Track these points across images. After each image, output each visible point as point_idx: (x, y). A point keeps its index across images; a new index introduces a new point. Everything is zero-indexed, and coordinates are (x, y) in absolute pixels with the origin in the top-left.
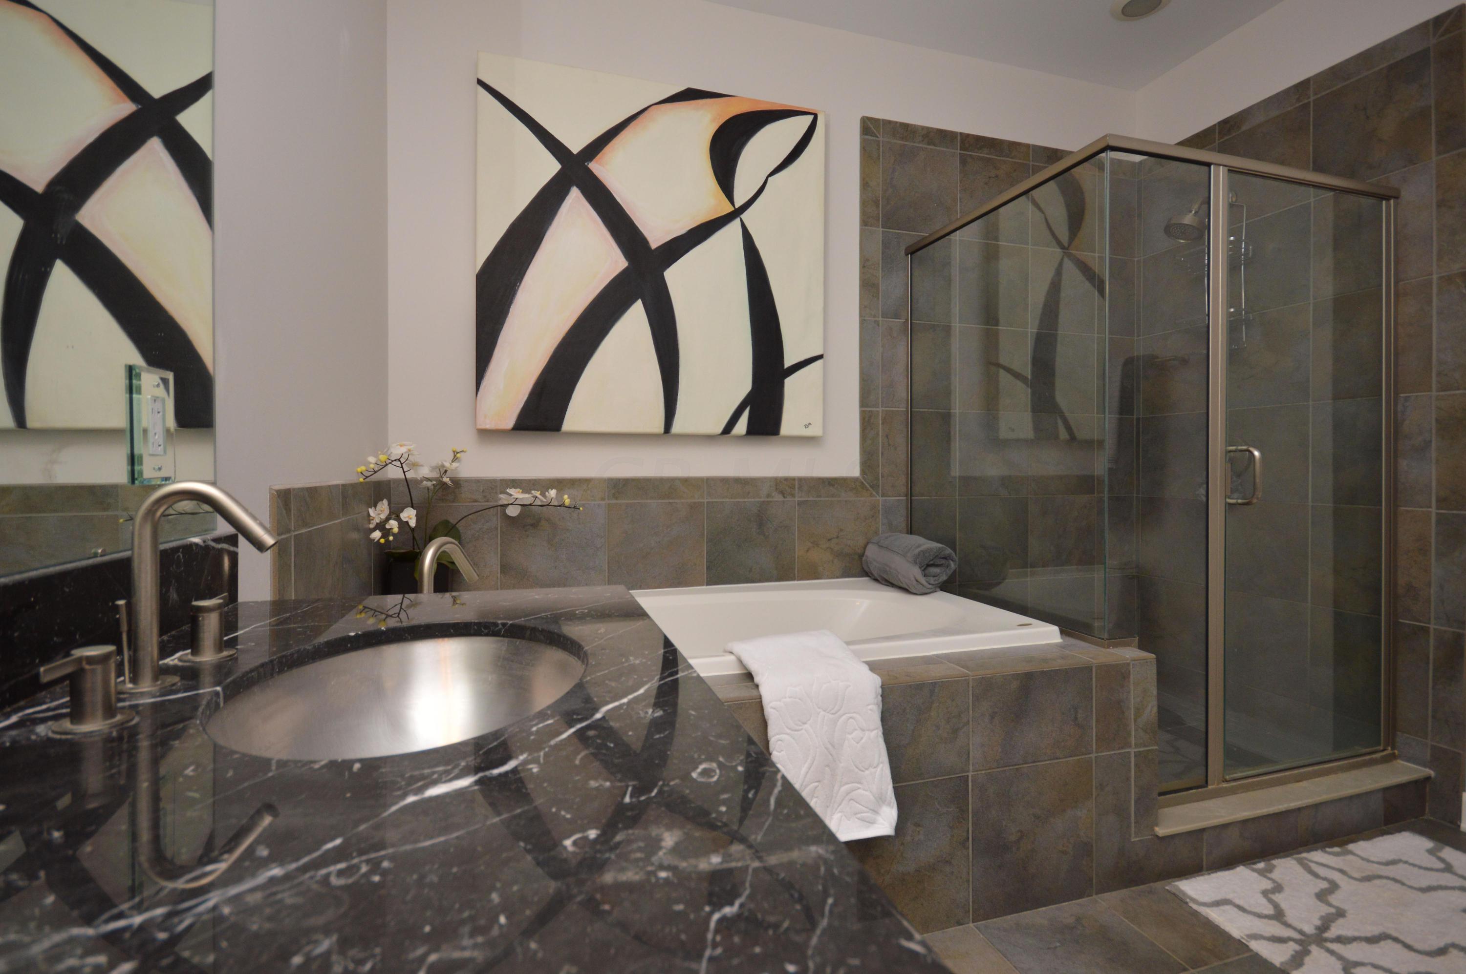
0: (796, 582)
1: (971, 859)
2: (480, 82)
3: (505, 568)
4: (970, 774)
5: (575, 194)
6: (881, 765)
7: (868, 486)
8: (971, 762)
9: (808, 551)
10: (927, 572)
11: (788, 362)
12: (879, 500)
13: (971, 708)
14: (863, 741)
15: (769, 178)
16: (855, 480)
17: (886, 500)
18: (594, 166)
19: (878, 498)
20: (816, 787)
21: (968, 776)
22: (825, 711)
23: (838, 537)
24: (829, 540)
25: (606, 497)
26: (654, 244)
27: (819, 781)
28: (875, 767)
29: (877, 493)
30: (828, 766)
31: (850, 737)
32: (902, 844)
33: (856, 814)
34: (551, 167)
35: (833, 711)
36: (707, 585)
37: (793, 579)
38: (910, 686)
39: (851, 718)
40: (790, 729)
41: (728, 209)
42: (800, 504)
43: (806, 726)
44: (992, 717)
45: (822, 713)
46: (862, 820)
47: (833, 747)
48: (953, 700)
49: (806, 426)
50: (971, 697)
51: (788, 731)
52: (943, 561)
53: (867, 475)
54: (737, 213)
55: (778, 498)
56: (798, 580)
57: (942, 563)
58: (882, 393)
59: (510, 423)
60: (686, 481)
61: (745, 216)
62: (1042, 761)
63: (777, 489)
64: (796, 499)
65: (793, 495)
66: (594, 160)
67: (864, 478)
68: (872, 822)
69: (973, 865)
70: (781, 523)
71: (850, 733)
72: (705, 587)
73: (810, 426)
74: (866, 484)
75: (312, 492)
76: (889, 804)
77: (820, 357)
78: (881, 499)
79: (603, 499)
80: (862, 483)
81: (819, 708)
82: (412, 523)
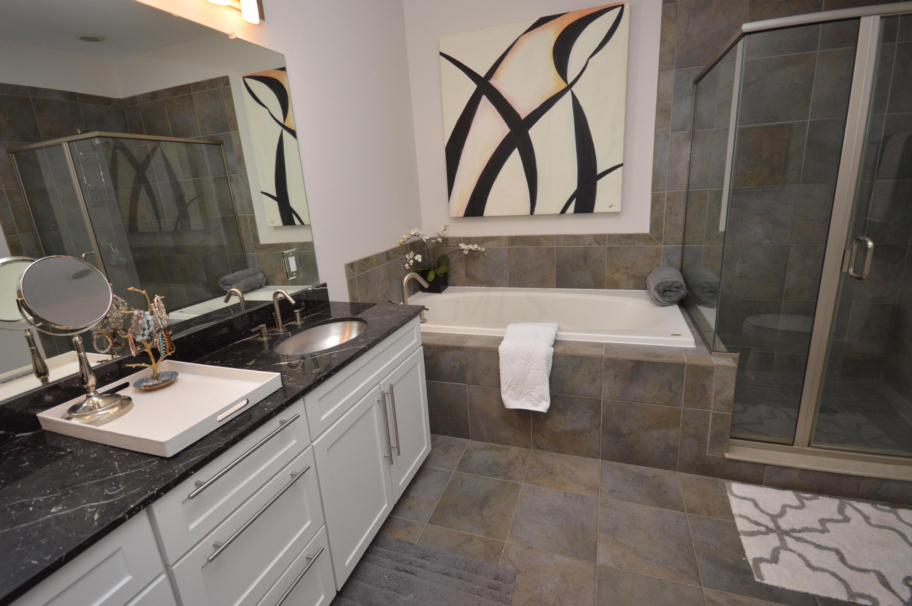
0: (605, 290)
1: (601, 434)
2: (442, 54)
4: (602, 399)
5: (484, 99)
6: (544, 385)
7: (654, 239)
8: (602, 394)
9: (612, 274)
10: (665, 294)
11: (599, 171)
12: (661, 247)
13: (603, 371)
14: (536, 374)
15: (590, 60)
16: (645, 235)
17: (666, 247)
18: (492, 82)
19: (661, 245)
20: (515, 387)
21: (601, 400)
22: (522, 359)
23: (632, 267)
24: (626, 269)
25: (507, 245)
26: (523, 117)
27: (516, 385)
28: (541, 385)
29: (661, 243)
30: (521, 380)
31: (531, 371)
32: (565, 418)
33: (531, 401)
34: (472, 87)
35: (526, 360)
36: (556, 288)
37: (604, 288)
38: (570, 356)
39: (533, 364)
40: (507, 363)
41: (564, 85)
42: (608, 248)
43: (514, 363)
44: (616, 377)
45: (521, 360)
46: (533, 403)
47: (524, 373)
48: (593, 366)
49: (610, 207)
50: (603, 366)
51: (506, 364)
52: (676, 289)
53: (653, 232)
54: (569, 87)
55: (596, 245)
56: (606, 289)
57: (674, 290)
58: (668, 181)
59: (462, 213)
60: (545, 237)
61: (574, 88)
62: (646, 403)
63: (595, 241)
64: (607, 246)
65: (604, 244)
66: (492, 78)
67: (651, 234)
68: (536, 405)
69: (602, 437)
70: (597, 258)
71: (532, 370)
72: (555, 289)
73: (613, 207)
74: (653, 238)
75: (366, 260)
76: (546, 401)
77: (622, 165)
78: (663, 246)
79: (506, 246)
80: (650, 237)
81: (520, 357)
82: (420, 260)
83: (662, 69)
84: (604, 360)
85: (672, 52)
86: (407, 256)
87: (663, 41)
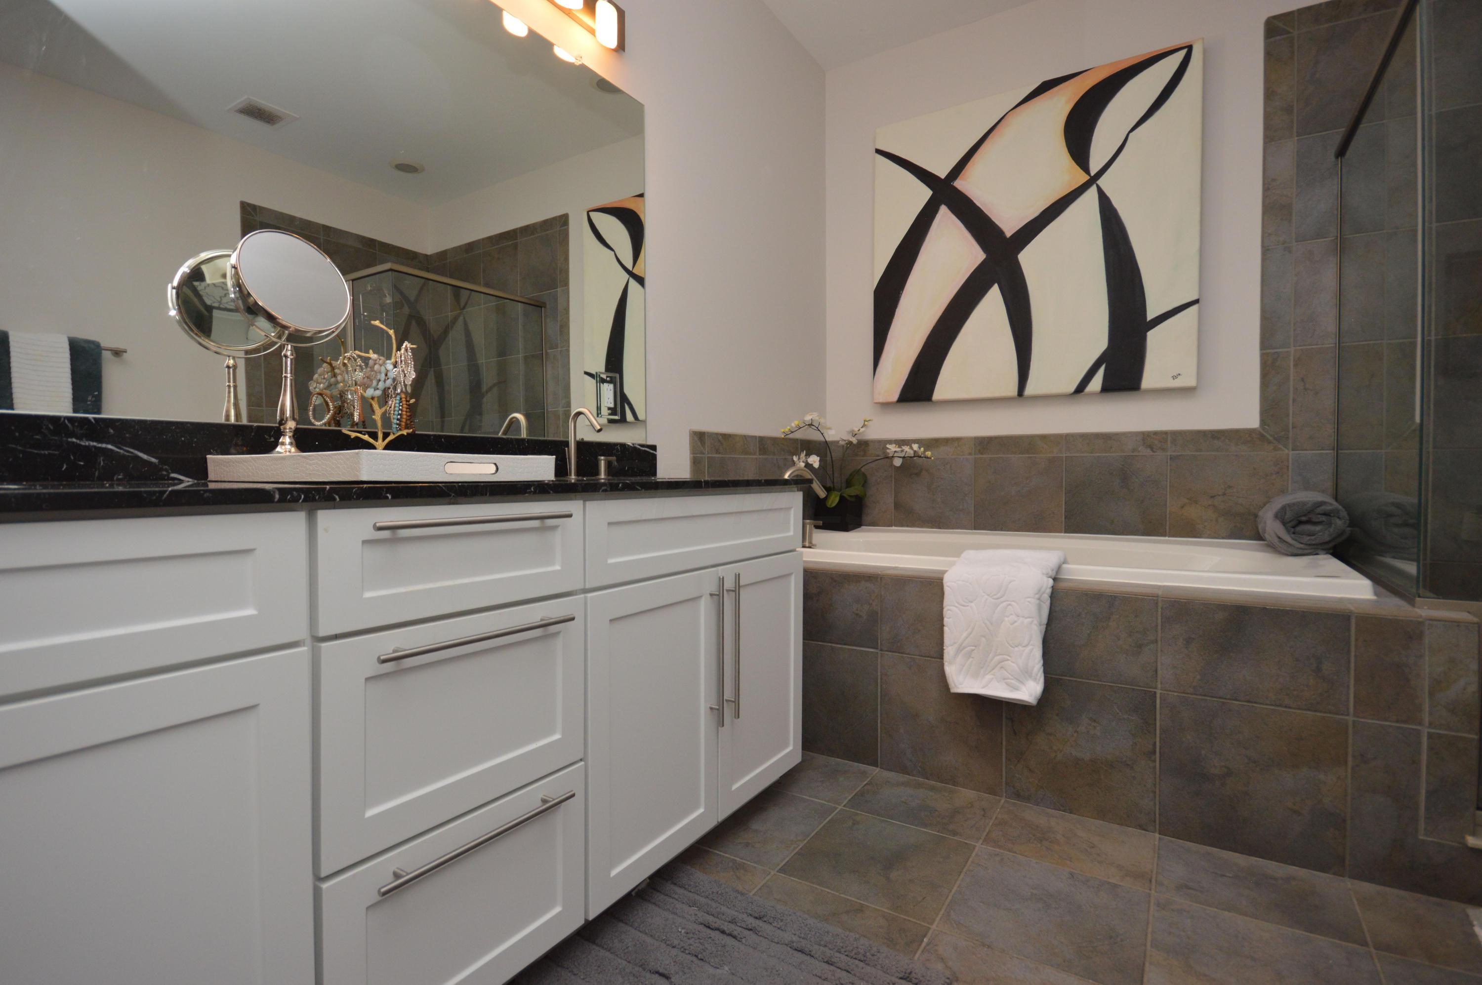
0: (1167, 538)
1: (1158, 773)
2: (879, 152)
3: (897, 506)
4: (1158, 692)
5: (944, 210)
6: (1030, 647)
7: (1271, 438)
8: (1159, 680)
9: (1182, 507)
10: (1300, 528)
11: (1151, 315)
12: (1288, 455)
13: (1159, 627)
14: (1016, 624)
15: (1131, 134)
16: (1250, 432)
17: (1299, 454)
18: (959, 184)
19: (1287, 451)
20: (973, 650)
21: (1155, 693)
22: (988, 595)
23: (1224, 494)
24: (1212, 497)
25: (973, 453)
26: (1008, 234)
27: (976, 646)
28: (1024, 647)
29: (1286, 446)
30: (984, 637)
31: (1006, 619)
32: (1076, 732)
33: (1004, 679)
34: (925, 193)
35: (995, 597)
36: (1065, 532)
37: (1165, 536)
38: (1086, 595)
39: (1010, 605)
40: (958, 603)
41: (1083, 178)
42: (1172, 458)
43: (973, 604)
44: (1188, 641)
45: (986, 597)
46: (1007, 684)
47: (992, 624)
48: (1136, 616)
49: (1174, 377)
50: (1159, 618)
51: (957, 605)
52: (1324, 518)
53: (1268, 426)
54: (1093, 180)
55: (1148, 452)
56: (1169, 537)
57: (1321, 520)
58: (1295, 330)
59: (895, 397)
60: (1044, 438)
61: (1100, 182)
62: (1261, 704)
63: (1144, 443)
64: (1169, 453)
65: (1164, 449)
66: (959, 177)
67: (1264, 429)
68: (1016, 689)
69: (1161, 780)
70: (1148, 477)
71: (1008, 617)
72: (1063, 534)
73: (1179, 377)
74: (1268, 436)
75: (726, 437)
76: (1035, 680)
77: (1196, 302)
78: (1291, 453)
79: (970, 454)
80: (1262, 436)
81: (984, 593)
82: (816, 465)
83: (1271, 136)
84: (1160, 605)
85: (1289, 110)
86: (795, 458)
87: (1269, 94)
